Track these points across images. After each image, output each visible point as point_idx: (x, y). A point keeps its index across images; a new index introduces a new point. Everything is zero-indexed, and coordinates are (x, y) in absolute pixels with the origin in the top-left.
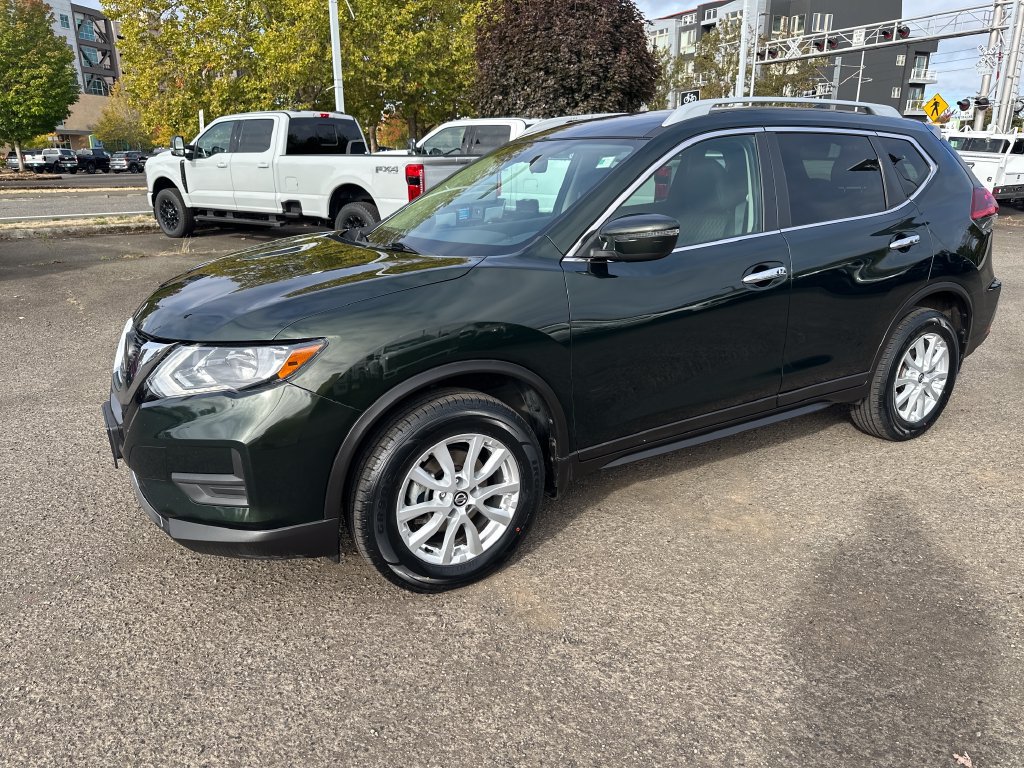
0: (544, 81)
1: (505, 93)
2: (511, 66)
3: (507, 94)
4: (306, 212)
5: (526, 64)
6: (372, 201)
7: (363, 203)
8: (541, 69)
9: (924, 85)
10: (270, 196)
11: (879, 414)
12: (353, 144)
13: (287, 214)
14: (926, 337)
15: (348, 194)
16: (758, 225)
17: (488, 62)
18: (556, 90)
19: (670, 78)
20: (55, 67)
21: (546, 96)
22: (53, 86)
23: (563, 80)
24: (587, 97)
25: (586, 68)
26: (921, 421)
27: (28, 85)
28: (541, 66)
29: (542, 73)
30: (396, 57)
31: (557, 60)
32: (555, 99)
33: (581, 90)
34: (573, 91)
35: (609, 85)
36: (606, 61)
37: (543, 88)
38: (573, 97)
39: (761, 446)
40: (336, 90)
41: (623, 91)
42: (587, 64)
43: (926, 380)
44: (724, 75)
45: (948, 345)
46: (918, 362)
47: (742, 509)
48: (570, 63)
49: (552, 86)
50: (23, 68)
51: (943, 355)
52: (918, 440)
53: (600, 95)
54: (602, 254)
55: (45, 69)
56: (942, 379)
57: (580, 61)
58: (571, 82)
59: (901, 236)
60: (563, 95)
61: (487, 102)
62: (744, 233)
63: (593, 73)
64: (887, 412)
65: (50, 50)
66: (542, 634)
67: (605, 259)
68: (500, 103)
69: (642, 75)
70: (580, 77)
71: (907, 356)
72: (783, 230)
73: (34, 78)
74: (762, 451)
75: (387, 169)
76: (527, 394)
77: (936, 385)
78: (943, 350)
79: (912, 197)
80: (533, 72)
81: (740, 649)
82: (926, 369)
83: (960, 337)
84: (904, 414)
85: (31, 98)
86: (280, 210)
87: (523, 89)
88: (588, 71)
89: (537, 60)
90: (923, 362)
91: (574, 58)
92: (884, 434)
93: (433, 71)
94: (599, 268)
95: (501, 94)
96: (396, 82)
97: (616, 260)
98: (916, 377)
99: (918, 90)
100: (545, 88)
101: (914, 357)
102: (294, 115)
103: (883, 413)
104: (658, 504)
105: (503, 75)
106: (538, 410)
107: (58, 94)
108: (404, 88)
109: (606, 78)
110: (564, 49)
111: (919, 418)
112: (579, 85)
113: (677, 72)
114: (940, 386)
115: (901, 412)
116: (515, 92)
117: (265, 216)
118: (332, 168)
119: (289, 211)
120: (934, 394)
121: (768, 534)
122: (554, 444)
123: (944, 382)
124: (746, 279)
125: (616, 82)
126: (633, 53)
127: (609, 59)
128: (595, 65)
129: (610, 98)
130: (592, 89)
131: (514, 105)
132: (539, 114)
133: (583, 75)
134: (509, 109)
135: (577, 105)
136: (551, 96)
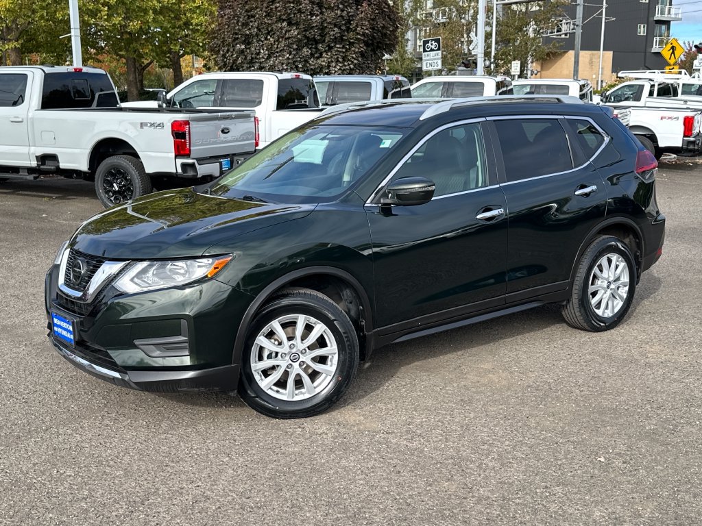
0: (287, 31)
1: (247, 41)
2: (253, 16)
3: (249, 43)
4: (63, 165)
5: (268, 15)
6: (136, 155)
7: (125, 156)
8: (284, 20)
9: (670, 21)
10: (24, 150)
11: (580, 311)
12: (100, 95)
13: (42, 167)
14: (609, 255)
15: (108, 148)
16: (485, 181)
17: (228, 11)
18: (299, 41)
19: (409, 16)
21: (289, 46)
23: (306, 31)
24: (330, 48)
25: (329, 20)
26: (613, 316)
28: (284, 17)
29: (285, 24)
31: (300, 11)
32: (299, 49)
33: (324, 41)
34: (317, 42)
35: (352, 36)
36: (348, 13)
37: (286, 39)
38: (316, 48)
39: (501, 338)
40: (73, 38)
41: (367, 44)
42: (330, 16)
43: (612, 286)
44: (464, 13)
45: (626, 261)
46: (605, 274)
47: (487, 371)
48: (312, 15)
49: (296, 37)
51: (624, 268)
52: (612, 331)
53: (343, 47)
54: (388, 201)
56: (625, 286)
57: (322, 13)
58: (315, 33)
59: (583, 187)
60: (307, 45)
61: (228, 51)
62: (477, 187)
63: (336, 25)
64: (585, 310)
66: (369, 431)
67: (390, 204)
68: (242, 51)
69: (384, 27)
70: (322, 29)
71: (596, 269)
72: (501, 185)
74: (501, 341)
75: (152, 125)
76: (345, 292)
77: (623, 291)
78: (622, 265)
79: (591, 160)
80: (276, 22)
81: (486, 430)
82: (611, 279)
83: (636, 257)
84: (599, 312)
86: (34, 163)
87: (266, 39)
88: (330, 23)
89: (279, 11)
90: (608, 274)
91: (316, 10)
92: (587, 327)
93: (158, 8)
94: (386, 211)
95: (243, 42)
96: (117, 20)
97: (397, 205)
98: (605, 284)
99: (663, 27)
100: (289, 38)
101: (601, 271)
102: (48, 70)
103: (582, 310)
104: (432, 372)
105: (245, 24)
106: (351, 303)
108: (125, 26)
109: (348, 29)
111: (611, 315)
112: (323, 35)
113: (416, 10)
114: (624, 291)
115: (597, 311)
116: (258, 42)
117: (15, 169)
118: (92, 124)
119: (43, 164)
120: (621, 297)
121: (504, 382)
122: (363, 323)
123: (627, 288)
124: (478, 217)
125: (358, 34)
126: (374, 5)
127: (351, 10)
128: (337, 17)
129: (353, 49)
130: (335, 40)
131: (258, 54)
132: (283, 64)
133: (326, 27)
134: (252, 58)
135: (321, 56)
136: (295, 46)
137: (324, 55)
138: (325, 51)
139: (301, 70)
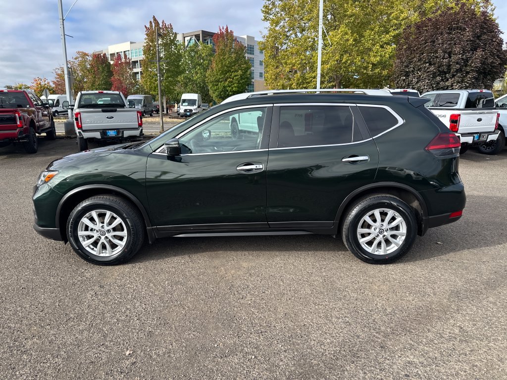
0: (428, 68)
2: (412, 62)
3: (408, 76)
5: (419, 60)
8: (427, 63)
18: (435, 73)
20: (244, 71)
21: (429, 76)
22: (242, 79)
23: (439, 67)
24: (454, 76)
25: (453, 61)
27: (233, 79)
28: (427, 61)
29: (428, 64)
30: (378, 59)
31: (436, 57)
32: (434, 77)
33: (450, 72)
34: (445, 73)
35: (468, 69)
38: (445, 77)
42: (455, 58)
48: (443, 59)
49: (433, 71)
50: (233, 72)
53: (462, 75)
55: (240, 72)
57: (450, 57)
58: (445, 68)
60: (439, 75)
63: (457, 63)
65: (243, 64)
70: (449, 66)
73: (235, 76)
80: (423, 64)
85: (234, 84)
87: (417, 73)
89: (425, 58)
91: (447, 56)
95: (405, 76)
100: (428, 72)
105: (407, 66)
107: (243, 82)
109: (466, 65)
110: (440, 51)
112: (449, 69)
116: (412, 75)
125: (472, 67)
126: (488, 50)
127: (469, 55)
128: (459, 59)
129: (469, 76)
130: (457, 71)
131: (412, 81)
132: (425, 85)
133: (452, 65)
134: (409, 83)
135: (448, 80)
136: (431, 76)
137: (450, 80)
138: (450, 78)
139: (435, 88)
